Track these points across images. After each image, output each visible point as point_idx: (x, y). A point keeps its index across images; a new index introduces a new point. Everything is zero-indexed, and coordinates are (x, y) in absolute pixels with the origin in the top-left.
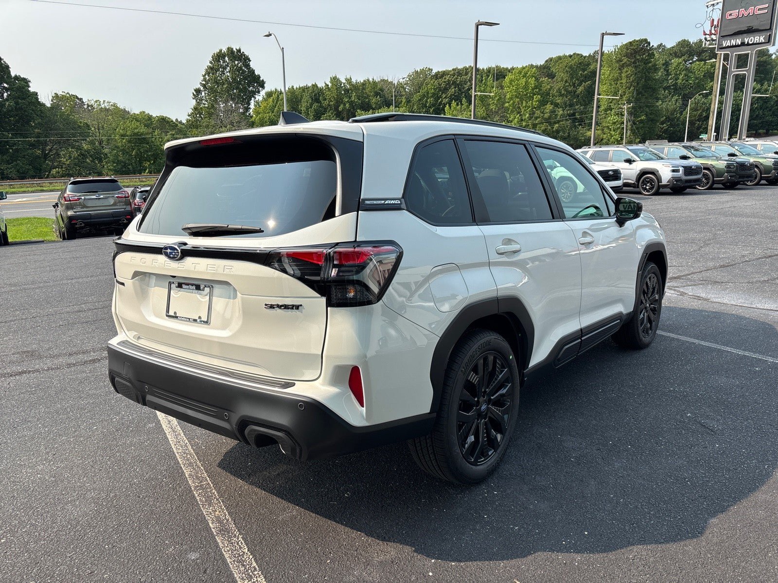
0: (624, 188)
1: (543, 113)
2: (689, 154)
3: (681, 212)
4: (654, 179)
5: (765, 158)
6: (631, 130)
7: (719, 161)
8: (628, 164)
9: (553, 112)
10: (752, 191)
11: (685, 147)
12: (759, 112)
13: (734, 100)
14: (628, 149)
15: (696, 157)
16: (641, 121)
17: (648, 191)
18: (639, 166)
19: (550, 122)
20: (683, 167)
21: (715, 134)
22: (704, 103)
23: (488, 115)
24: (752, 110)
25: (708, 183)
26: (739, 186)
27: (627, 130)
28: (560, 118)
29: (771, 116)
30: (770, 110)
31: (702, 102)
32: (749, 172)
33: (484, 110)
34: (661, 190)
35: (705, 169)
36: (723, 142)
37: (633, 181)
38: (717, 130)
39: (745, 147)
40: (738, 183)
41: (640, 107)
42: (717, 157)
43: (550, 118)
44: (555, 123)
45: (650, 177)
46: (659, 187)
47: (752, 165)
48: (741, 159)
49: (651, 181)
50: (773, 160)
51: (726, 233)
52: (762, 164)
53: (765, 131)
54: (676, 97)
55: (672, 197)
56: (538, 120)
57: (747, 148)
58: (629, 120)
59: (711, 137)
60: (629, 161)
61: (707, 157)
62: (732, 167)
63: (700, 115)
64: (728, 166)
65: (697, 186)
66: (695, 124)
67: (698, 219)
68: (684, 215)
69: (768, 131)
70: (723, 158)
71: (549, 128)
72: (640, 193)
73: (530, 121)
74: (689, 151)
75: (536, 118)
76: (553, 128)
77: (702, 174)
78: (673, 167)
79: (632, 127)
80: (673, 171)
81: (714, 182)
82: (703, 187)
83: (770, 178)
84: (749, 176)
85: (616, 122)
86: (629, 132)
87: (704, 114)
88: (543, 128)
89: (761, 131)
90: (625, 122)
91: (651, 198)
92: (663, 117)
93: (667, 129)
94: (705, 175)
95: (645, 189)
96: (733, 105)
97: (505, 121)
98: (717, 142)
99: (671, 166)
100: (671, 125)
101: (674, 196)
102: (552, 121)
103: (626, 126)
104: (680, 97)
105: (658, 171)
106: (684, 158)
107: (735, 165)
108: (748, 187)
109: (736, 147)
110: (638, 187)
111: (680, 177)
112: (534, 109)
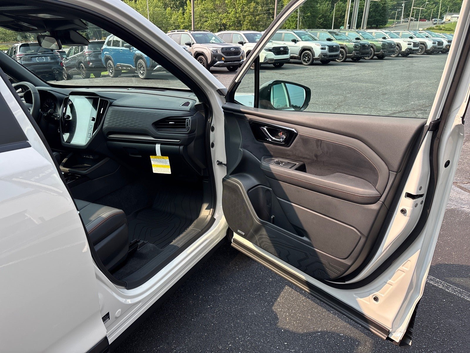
0: (291, 60)
1: (249, 8)
2: (332, 38)
3: (325, 78)
4: (310, 54)
5: (377, 41)
6: (302, 22)
7: (350, 43)
8: (294, 43)
9: (255, 8)
10: (369, 63)
11: (330, 32)
12: (373, 14)
13: (360, 6)
14: (294, 32)
15: (337, 40)
16: (308, 17)
17: (306, 62)
18: (301, 44)
19: (254, 15)
20: (328, 46)
21: (349, 25)
22: (343, 7)
23: (215, 8)
24: (370, 12)
25: (343, 57)
26: (361, 60)
27: (299, 22)
28: (260, 12)
29: (379, 16)
30: (379, 13)
31: (342, 6)
32: (367, 51)
33: (212, 5)
34: (315, 62)
35: (341, 48)
36: (353, 30)
37: (297, 55)
38: (349, 23)
39: (365, 34)
40: (360, 58)
41: (307, 7)
42: (349, 40)
43: (253, 11)
44: (257, 15)
45: (307, 52)
46: (313, 59)
47: (369, 46)
48: (363, 41)
49: (309, 55)
50: (382, 43)
51: (353, 96)
52: (375, 45)
53: (376, 26)
54: (328, 2)
55: (321, 67)
56: (247, 13)
57: (367, 34)
58: (301, 15)
59: (346, 27)
60: (295, 41)
61: (344, 40)
62: (358, 47)
63: (341, 14)
64: (355, 46)
65: (336, 60)
66: (338, 20)
67: (335, 84)
68: (327, 81)
69: (377, 26)
70: (352, 41)
71: (253, 18)
72: (301, 63)
73: (241, 14)
74: (332, 36)
75: (245, 11)
76: (256, 19)
77: (339, 51)
78: (322, 46)
79: (303, 20)
80: (322, 49)
81: (347, 57)
82: (340, 60)
83: (380, 55)
84: (367, 53)
85: (293, 17)
86: (301, 23)
87: (343, 14)
88: (250, 18)
89: (373, 26)
90: (298, 16)
91: (308, 67)
92: (320, 15)
93: (322, 23)
94: (341, 52)
95: (305, 61)
96: (359, 9)
97: (226, 13)
98: (349, 30)
99: (321, 45)
100: (325, 20)
101: (323, 66)
102: (255, 14)
103: (299, 19)
104: (330, 2)
105: (313, 49)
106: (329, 40)
107: (359, 45)
108: (366, 61)
109: (361, 34)
110: (300, 59)
111: (326, 53)
112: (244, 6)
